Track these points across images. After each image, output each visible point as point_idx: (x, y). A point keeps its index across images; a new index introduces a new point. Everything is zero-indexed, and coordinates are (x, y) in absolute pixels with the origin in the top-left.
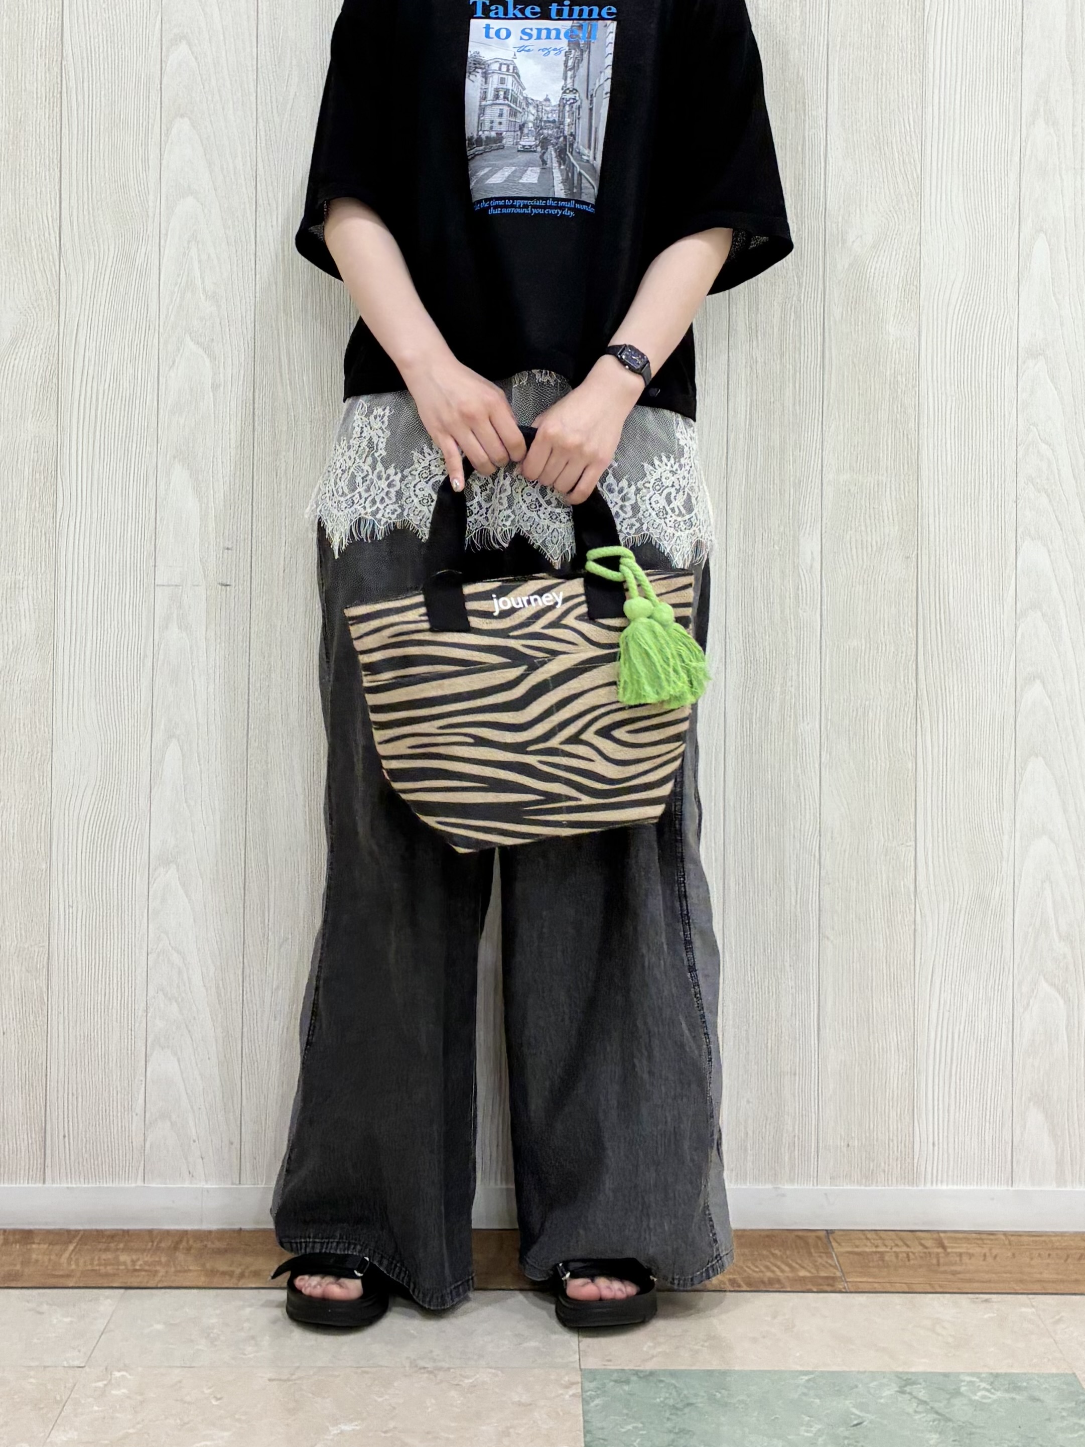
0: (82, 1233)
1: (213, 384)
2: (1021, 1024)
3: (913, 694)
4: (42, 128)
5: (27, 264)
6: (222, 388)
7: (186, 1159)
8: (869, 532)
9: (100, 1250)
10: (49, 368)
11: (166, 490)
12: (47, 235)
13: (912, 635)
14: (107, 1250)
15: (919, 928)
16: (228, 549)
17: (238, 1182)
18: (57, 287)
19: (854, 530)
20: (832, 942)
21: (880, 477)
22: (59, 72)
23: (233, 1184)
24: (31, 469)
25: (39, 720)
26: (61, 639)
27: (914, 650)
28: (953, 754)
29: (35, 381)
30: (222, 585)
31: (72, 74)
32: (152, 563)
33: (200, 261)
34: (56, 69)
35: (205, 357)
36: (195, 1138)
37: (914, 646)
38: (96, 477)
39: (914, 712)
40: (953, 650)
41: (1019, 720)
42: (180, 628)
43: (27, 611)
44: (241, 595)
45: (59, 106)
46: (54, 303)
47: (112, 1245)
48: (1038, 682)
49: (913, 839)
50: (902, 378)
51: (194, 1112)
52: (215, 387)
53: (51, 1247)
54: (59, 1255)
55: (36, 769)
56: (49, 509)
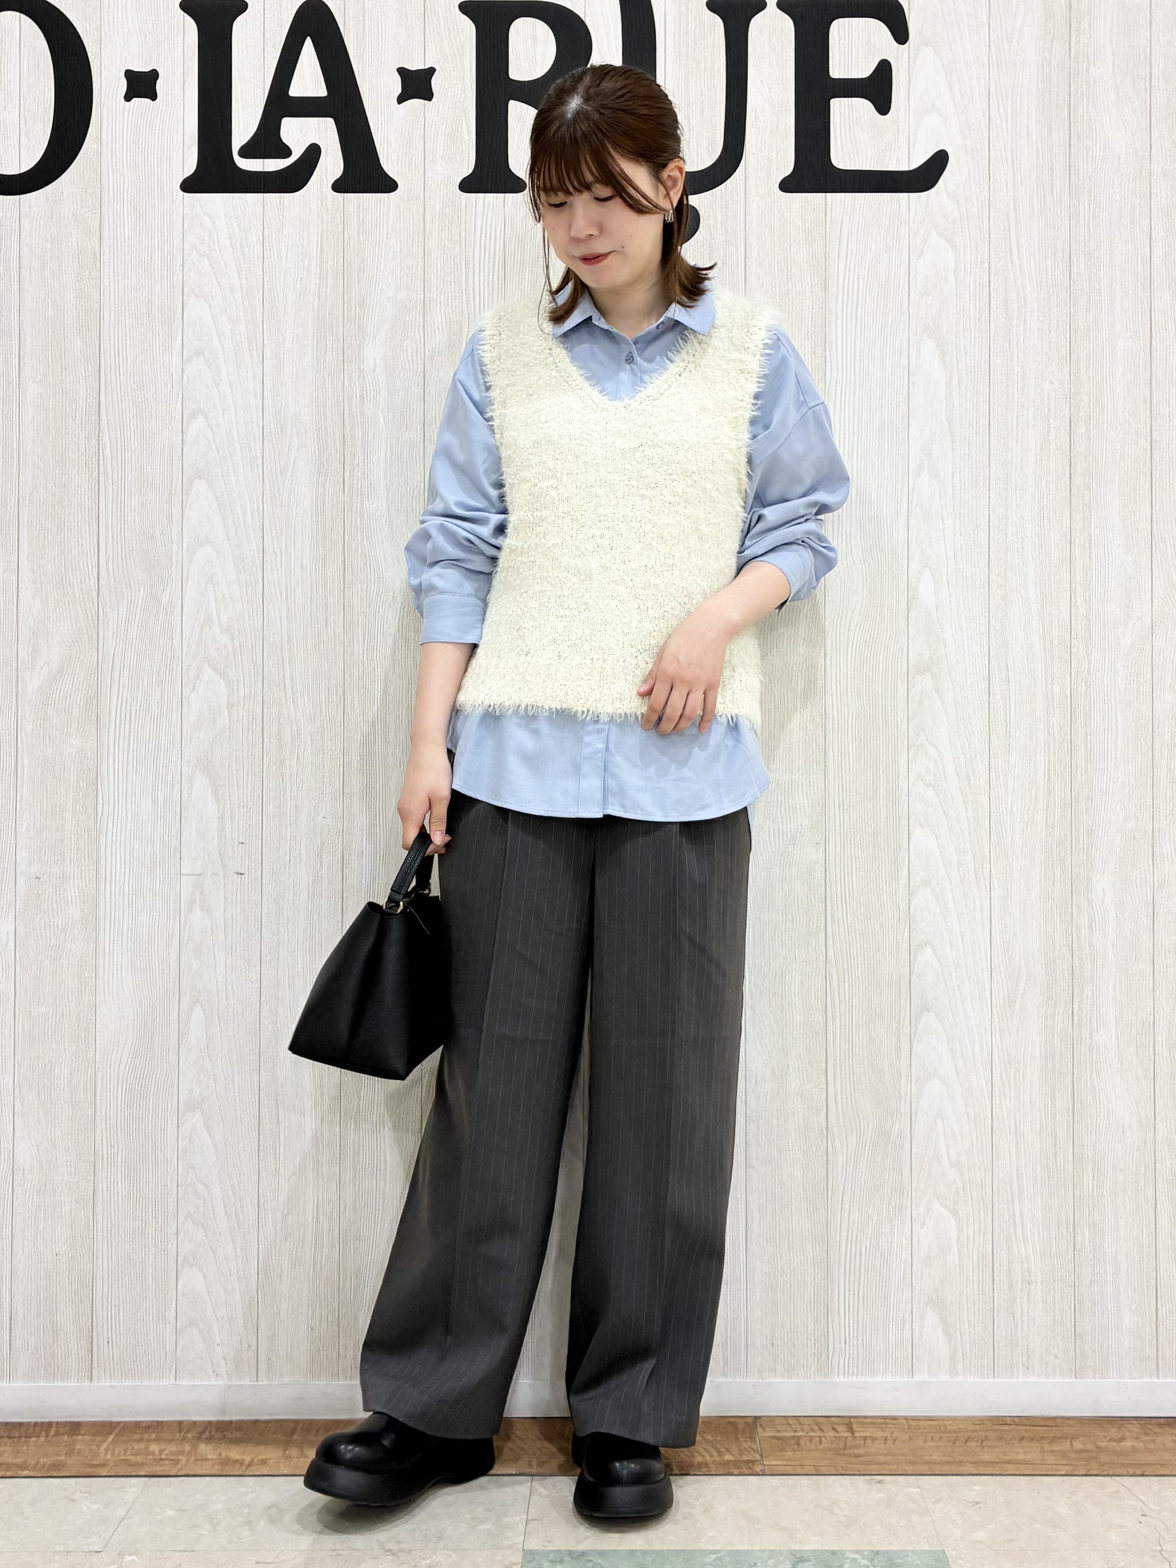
0: (121, 1425)
1: (228, 704)
2: (919, 1239)
3: (823, 959)
4: (83, 490)
5: (71, 604)
6: (235, 708)
7: (211, 1360)
8: (785, 823)
9: (135, 1440)
10: (90, 691)
11: (189, 794)
12: (87, 579)
13: (822, 910)
14: (140, 1440)
15: (830, 1158)
16: (242, 843)
17: (255, 1380)
18: (96, 624)
19: (771, 821)
20: (757, 1171)
21: (793, 776)
22: (97, 443)
23: (251, 1381)
24: (75, 778)
25: (85, 989)
26: (102, 921)
27: (823, 921)
28: (857, 1008)
29: (78, 702)
30: (238, 873)
31: (108, 445)
32: (178, 856)
33: (216, 601)
34: (94, 441)
35: (221, 680)
36: (218, 1341)
37: (823, 918)
38: (130, 783)
39: (824, 974)
40: (856, 921)
41: (913, 979)
42: (202, 910)
43: (73, 898)
44: (253, 882)
45: (97, 471)
46: (94, 638)
47: (146, 1436)
48: (928, 947)
49: (824, 1082)
50: (811, 692)
51: (218, 1320)
52: (230, 706)
53: (94, 1438)
54: (99, 1446)
55: (83, 1030)
56: (91, 811)
